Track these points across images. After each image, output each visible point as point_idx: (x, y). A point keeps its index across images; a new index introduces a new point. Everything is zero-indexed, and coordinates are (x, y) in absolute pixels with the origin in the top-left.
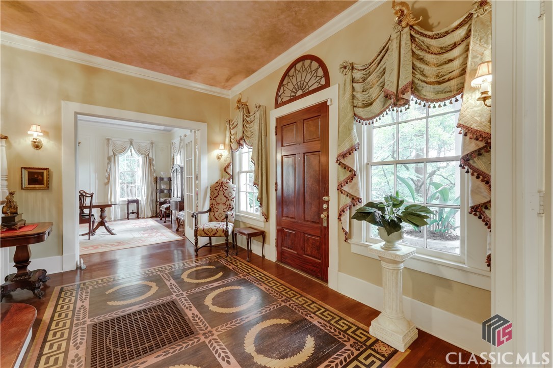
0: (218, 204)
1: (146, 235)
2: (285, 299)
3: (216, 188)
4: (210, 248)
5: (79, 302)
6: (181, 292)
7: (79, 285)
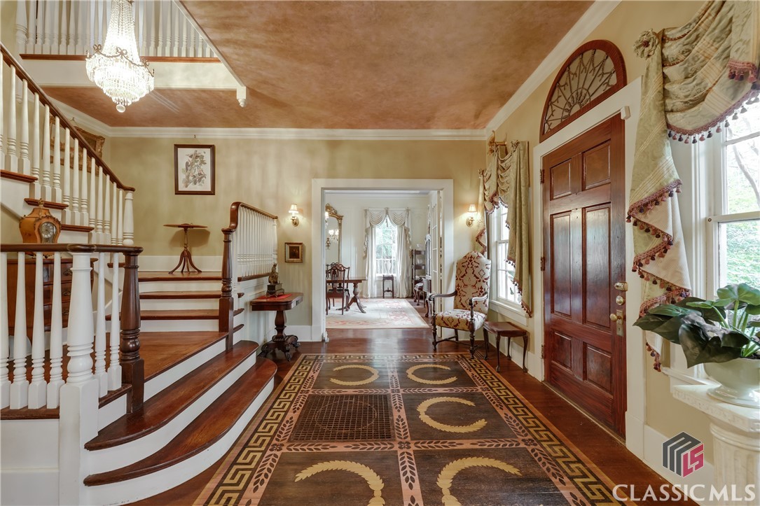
0: (465, 285)
1: (392, 317)
2: (530, 440)
3: (464, 264)
4: (455, 345)
5: (311, 371)
6: (399, 388)
7: (318, 356)
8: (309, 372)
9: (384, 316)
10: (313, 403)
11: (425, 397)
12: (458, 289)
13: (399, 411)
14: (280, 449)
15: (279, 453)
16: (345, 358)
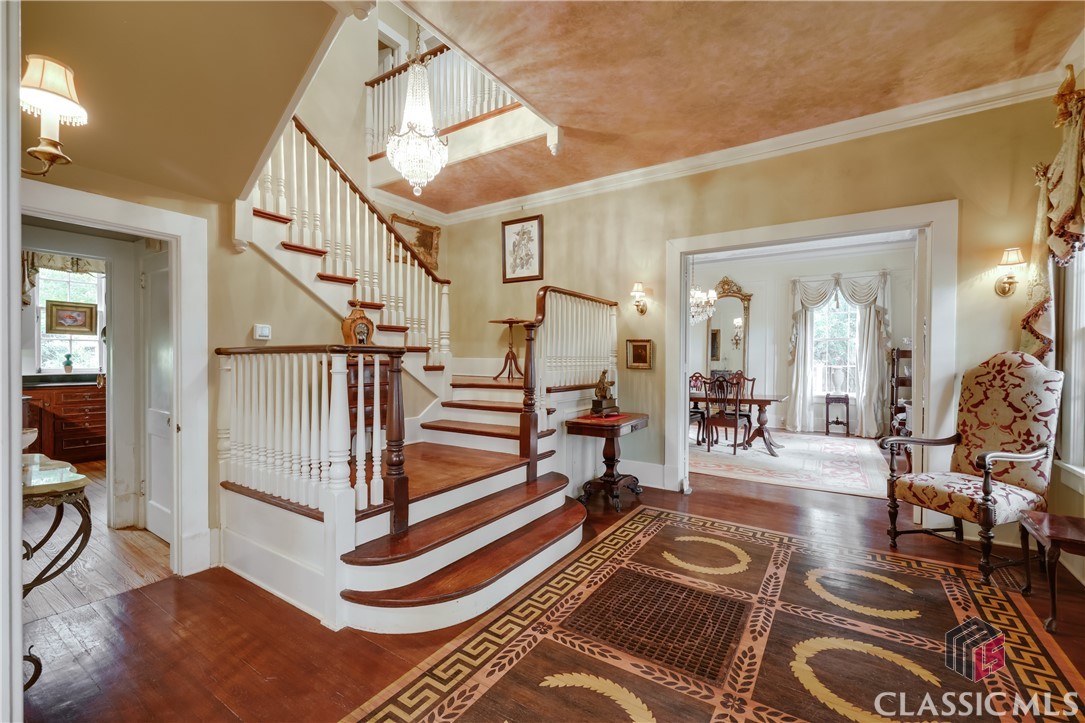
0: (983, 425)
1: (828, 471)
3: (980, 380)
5: (641, 534)
6: (776, 599)
7: (662, 513)
8: (637, 534)
9: (810, 466)
10: (620, 581)
11: (822, 630)
12: (964, 431)
13: (755, 639)
14: (545, 632)
15: (540, 637)
16: (703, 525)
